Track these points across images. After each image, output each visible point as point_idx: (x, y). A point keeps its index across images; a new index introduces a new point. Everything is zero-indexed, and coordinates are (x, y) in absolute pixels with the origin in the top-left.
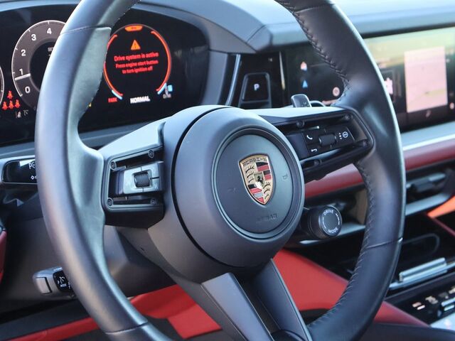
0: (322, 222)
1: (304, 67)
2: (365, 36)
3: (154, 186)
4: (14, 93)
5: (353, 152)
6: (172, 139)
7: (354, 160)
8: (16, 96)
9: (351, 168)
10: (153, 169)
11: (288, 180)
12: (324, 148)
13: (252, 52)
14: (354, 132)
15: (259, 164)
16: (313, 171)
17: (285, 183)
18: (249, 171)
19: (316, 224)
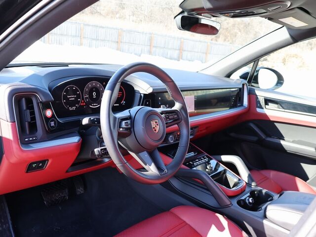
0: (170, 139)
1: (160, 98)
2: (182, 91)
3: (130, 126)
4: (84, 101)
5: (177, 121)
6: (133, 114)
7: (177, 124)
8: (84, 102)
9: (176, 126)
10: (129, 121)
11: (162, 127)
12: (170, 119)
13: (147, 93)
14: (178, 116)
15: (156, 122)
16: (168, 125)
17: (162, 128)
18: (153, 124)
19: (168, 140)
